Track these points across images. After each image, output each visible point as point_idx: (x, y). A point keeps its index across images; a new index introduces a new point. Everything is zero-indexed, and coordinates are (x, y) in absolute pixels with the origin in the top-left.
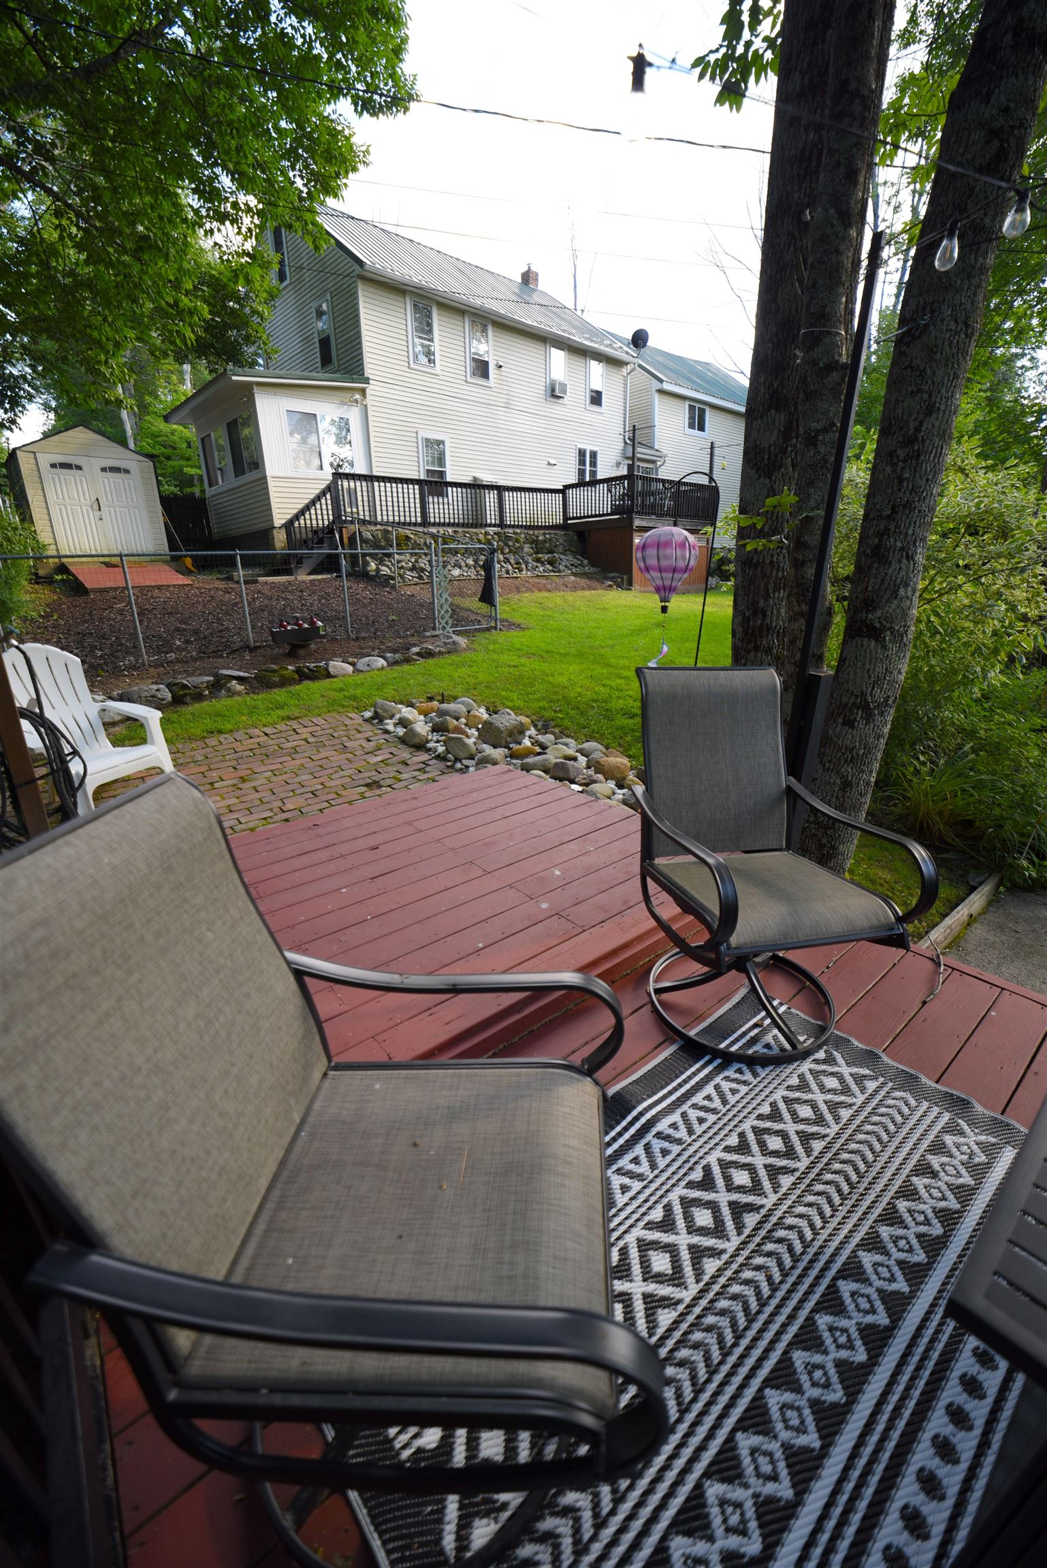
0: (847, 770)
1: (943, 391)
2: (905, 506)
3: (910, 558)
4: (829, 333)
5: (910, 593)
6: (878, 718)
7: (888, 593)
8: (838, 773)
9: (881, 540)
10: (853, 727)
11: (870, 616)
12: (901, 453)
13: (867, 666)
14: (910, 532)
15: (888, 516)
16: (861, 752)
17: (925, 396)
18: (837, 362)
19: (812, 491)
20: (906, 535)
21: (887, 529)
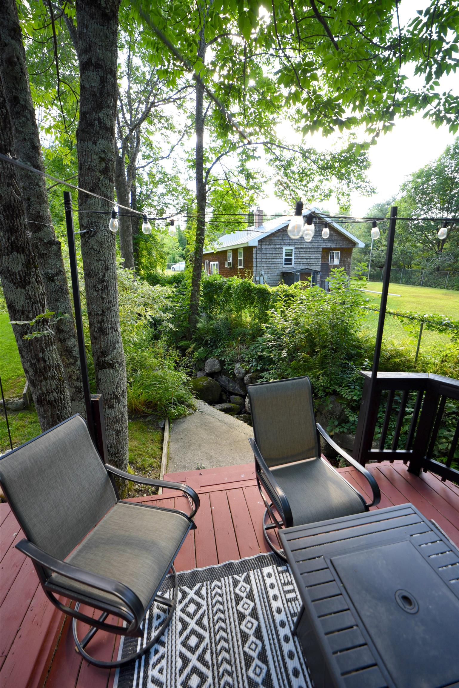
0: (116, 426)
1: (110, 261)
2: (108, 309)
3: (116, 331)
4: (45, 226)
5: (120, 345)
6: (122, 399)
7: (111, 348)
8: (113, 429)
9: (101, 325)
10: (113, 408)
11: (106, 359)
12: (99, 286)
13: (112, 381)
14: (113, 320)
15: (101, 314)
16: (120, 416)
17: (103, 262)
18: (54, 240)
19: (59, 304)
20: (112, 321)
21: (103, 320)
